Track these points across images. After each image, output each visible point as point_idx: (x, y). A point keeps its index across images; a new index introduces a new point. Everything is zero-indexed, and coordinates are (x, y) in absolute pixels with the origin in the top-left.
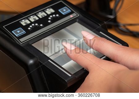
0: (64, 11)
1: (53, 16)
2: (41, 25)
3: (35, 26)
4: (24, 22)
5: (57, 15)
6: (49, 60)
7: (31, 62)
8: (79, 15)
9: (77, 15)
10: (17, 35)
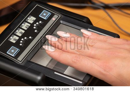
0: (44, 15)
1: (37, 25)
2: (30, 37)
3: (25, 40)
4: (13, 40)
5: (40, 22)
6: (55, 73)
7: (39, 78)
8: (60, 16)
9: (59, 16)
10: (13, 56)
